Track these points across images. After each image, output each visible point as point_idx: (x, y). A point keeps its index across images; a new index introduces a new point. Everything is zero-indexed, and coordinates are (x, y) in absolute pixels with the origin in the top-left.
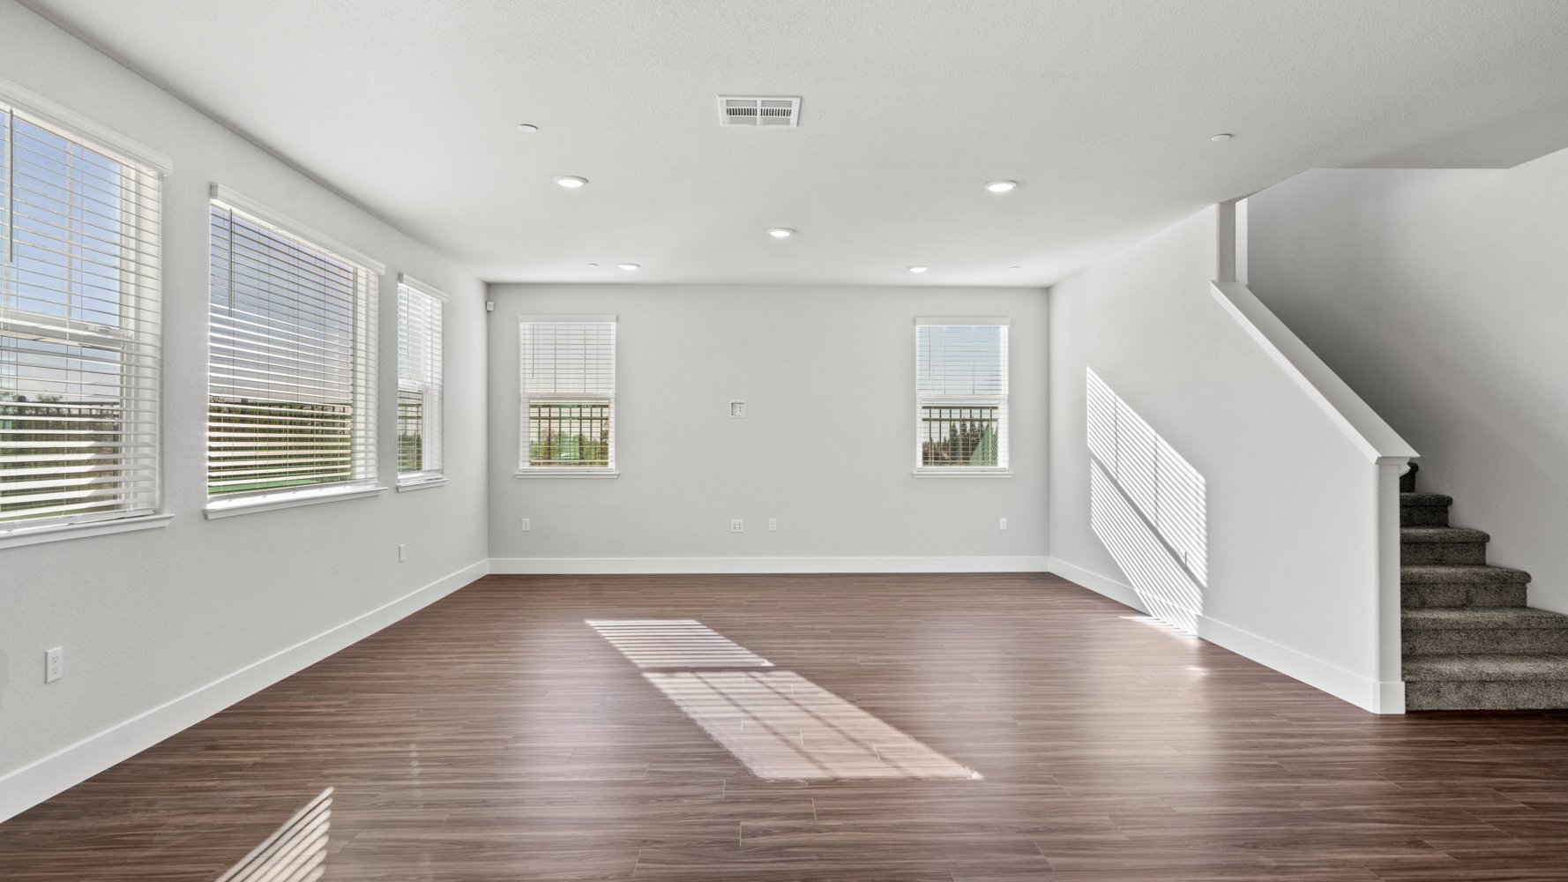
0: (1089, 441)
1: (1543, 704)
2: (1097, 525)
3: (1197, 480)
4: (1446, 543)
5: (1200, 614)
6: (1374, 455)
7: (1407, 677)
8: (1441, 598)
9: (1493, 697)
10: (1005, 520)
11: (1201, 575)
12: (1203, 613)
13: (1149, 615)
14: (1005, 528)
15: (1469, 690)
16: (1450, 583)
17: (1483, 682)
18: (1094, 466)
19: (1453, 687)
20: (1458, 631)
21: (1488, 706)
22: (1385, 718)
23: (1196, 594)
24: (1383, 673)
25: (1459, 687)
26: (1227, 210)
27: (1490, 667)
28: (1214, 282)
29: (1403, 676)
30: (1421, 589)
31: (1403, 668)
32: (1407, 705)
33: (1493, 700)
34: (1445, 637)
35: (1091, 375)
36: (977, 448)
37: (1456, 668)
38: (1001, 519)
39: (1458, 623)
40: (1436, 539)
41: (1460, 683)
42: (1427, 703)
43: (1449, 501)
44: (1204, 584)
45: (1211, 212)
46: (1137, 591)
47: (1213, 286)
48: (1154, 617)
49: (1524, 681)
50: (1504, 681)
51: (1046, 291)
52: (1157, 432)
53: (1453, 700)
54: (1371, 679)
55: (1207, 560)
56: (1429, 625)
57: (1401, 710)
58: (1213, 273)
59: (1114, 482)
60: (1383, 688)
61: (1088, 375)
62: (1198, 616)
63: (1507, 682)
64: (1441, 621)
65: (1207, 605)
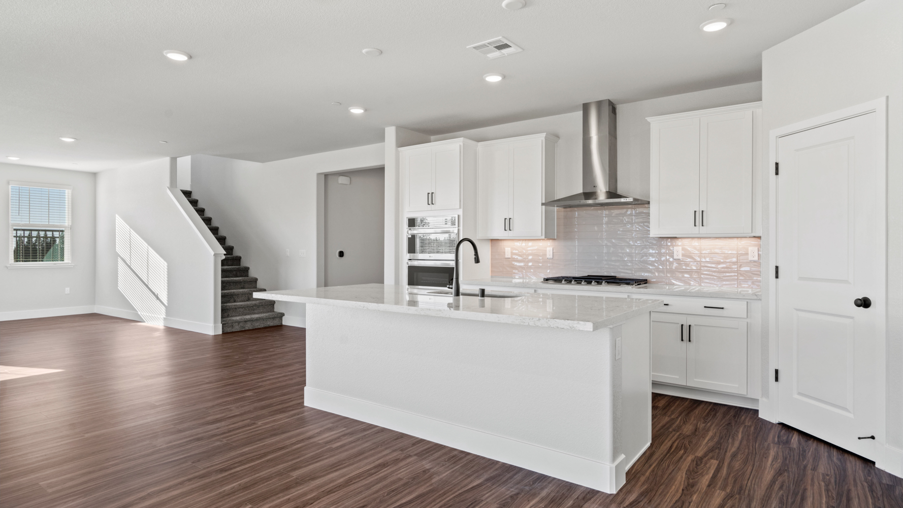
0: (117, 248)
1: (262, 326)
2: (121, 287)
3: (164, 264)
4: (245, 282)
5: (165, 317)
6: (213, 253)
7: (223, 323)
8: (240, 299)
9: (249, 326)
10: (69, 288)
11: (166, 303)
12: (166, 316)
13: (144, 322)
14: (69, 292)
15: (241, 324)
16: (243, 294)
17: (245, 321)
18: (119, 260)
19: (237, 324)
20: (242, 308)
21: (247, 328)
22: (216, 336)
23: (163, 309)
24: (215, 322)
25: (239, 324)
26: (174, 161)
27: (248, 317)
28: (168, 187)
29: (222, 322)
30: (234, 296)
31: (222, 320)
32: (223, 331)
33: (248, 326)
34: (238, 310)
35: (118, 219)
36: (50, 251)
37: (238, 318)
38: (66, 289)
39: (242, 305)
40: (242, 280)
41: (239, 322)
42: (229, 330)
43: (248, 268)
44: (166, 304)
45: (167, 160)
46: (139, 313)
47: (168, 189)
48: (146, 322)
49: (257, 320)
50: (251, 320)
51: (94, 175)
52: (149, 245)
53: (237, 328)
54: (212, 325)
55: (168, 295)
56: (233, 307)
57: (221, 333)
58: (168, 184)
59: (129, 267)
60: (215, 326)
61: (117, 218)
62: (164, 318)
63: (252, 320)
64: (237, 305)
65: (168, 313)
